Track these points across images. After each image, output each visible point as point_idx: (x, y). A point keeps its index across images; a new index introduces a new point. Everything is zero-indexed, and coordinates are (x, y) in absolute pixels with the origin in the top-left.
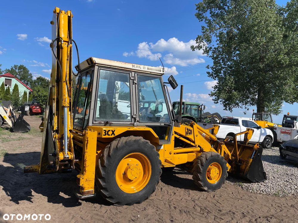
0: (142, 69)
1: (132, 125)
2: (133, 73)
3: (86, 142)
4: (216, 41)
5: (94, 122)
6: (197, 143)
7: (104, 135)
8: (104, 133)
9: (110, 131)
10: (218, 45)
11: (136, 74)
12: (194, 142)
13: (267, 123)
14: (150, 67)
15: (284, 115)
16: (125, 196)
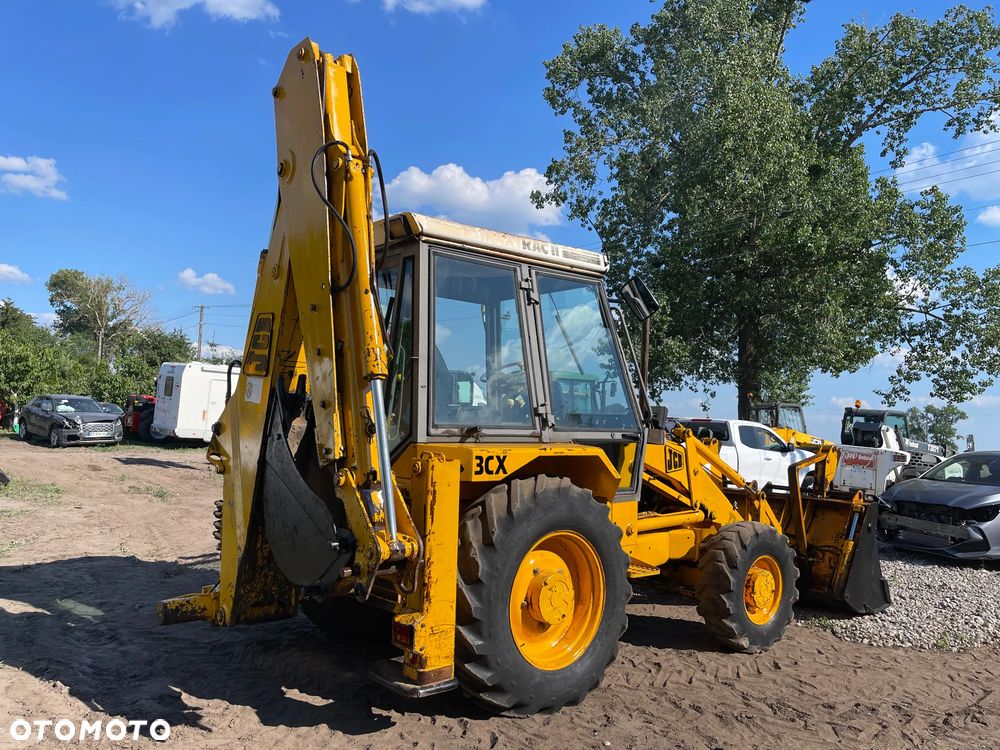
0: (549, 256)
1: (537, 440)
2: (525, 268)
3: (430, 498)
4: (609, 180)
5: (433, 431)
6: (697, 497)
7: (477, 473)
8: (478, 465)
9: (492, 458)
10: (614, 193)
11: (533, 272)
12: (688, 494)
13: (793, 434)
14: (570, 249)
15: (846, 409)
16: (538, 680)
